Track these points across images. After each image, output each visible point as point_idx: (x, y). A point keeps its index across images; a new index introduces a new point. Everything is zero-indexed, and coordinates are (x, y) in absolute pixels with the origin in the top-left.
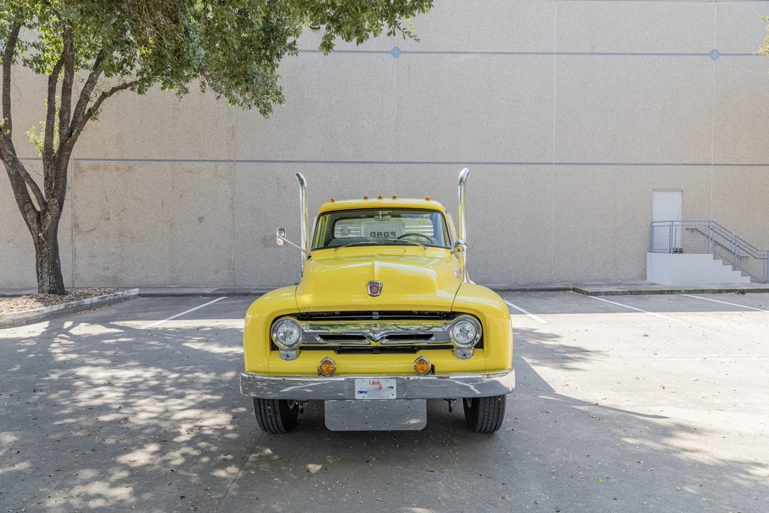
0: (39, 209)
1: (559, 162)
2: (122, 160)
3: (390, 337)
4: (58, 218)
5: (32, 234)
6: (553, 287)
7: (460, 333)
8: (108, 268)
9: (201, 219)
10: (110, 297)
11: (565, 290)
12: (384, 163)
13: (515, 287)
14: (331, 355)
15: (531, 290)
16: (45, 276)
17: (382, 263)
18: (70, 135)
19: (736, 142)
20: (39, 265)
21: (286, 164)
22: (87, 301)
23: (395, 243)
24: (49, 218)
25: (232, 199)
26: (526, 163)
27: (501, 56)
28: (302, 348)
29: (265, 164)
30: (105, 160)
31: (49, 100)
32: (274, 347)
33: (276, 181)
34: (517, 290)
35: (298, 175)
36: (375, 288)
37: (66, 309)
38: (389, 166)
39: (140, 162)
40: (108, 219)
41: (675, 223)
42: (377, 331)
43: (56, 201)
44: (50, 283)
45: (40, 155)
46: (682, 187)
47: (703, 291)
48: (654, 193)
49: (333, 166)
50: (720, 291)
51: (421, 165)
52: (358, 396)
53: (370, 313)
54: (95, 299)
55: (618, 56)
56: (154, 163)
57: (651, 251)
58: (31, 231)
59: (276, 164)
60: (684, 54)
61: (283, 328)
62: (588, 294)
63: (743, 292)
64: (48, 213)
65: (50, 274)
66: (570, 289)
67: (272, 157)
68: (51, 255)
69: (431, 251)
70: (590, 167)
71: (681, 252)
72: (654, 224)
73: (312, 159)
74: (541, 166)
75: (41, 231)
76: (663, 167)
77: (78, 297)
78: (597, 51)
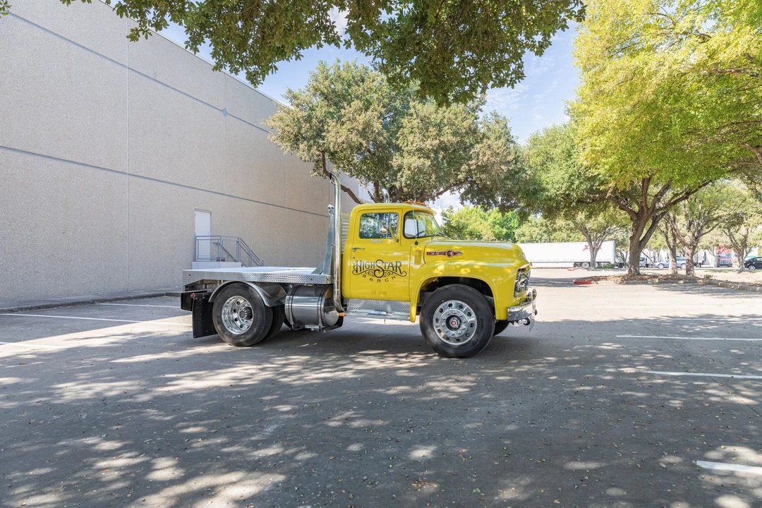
1: (132, 173)
46: (211, 210)
48: (196, 212)
57: (195, 261)
71: (223, 260)
72: (197, 238)
74: (118, 175)
76: (201, 192)
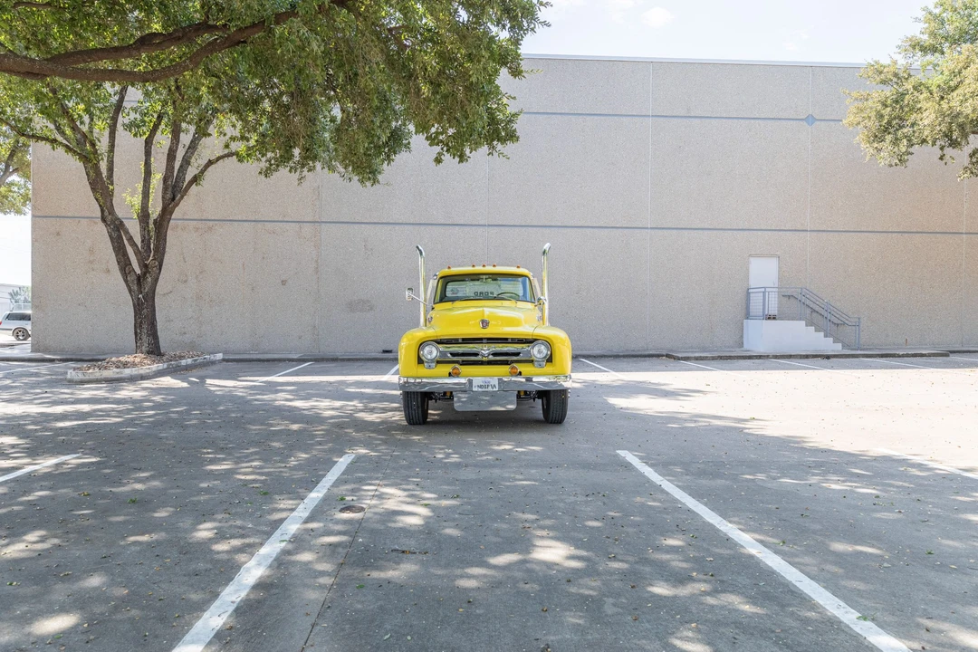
0: (138, 271)
1: (655, 227)
2: (202, 220)
3: (495, 354)
4: (156, 280)
5: (132, 296)
6: (647, 353)
7: (538, 352)
8: (185, 333)
9: (284, 283)
10: (200, 360)
11: (658, 356)
12: (475, 225)
13: (610, 353)
14: (457, 366)
15: (624, 356)
16: (144, 337)
17: (488, 309)
18: (173, 199)
19: (832, 208)
20: (138, 326)
21: (374, 226)
22: (183, 362)
23: (495, 299)
24: (149, 279)
25: (316, 261)
26: (622, 228)
27: (596, 118)
28: (438, 362)
29: (352, 226)
30: (183, 219)
31: (146, 164)
32: (420, 361)
33: (364, 244)
34: (610, 356)
35: (417, 247)
36: (485, 324)
37: (168, 368)
38: (481, 229)
39: (221, 223)
40: (186, 281)
41: (767, 290)
42: (485, 350)
43: (157, 263)
44: (149, 344)
45: (136, 217)
46: (778, 253)
47: (790, 357)
48: (752, 259)
49: (423, 228)
50: (807, 357)
51: (513, 228)
52: (474, 389)
53: (481, 339)
54: (189, 361)
55: (713, 120)
56: (236, 223)
57: (747, 318)
58: (130, 293)
59: (363, 226)
60: (780, 119)
61: (427, 349)
62: (679, 359)
63: (828, 357)
64: (148, 275)
65: (149, 335)
66: (663, 356)
67: (358, 219)
68: (150, 316)
69: (520, 304)
70: (686, 232)
71: (774, 318)
72: (750, 291)
73: (401, 221)
74: (638, 231)
75: (141, 293)
76: (760, 233)
77: (175, 358)
78: (692, 114)
